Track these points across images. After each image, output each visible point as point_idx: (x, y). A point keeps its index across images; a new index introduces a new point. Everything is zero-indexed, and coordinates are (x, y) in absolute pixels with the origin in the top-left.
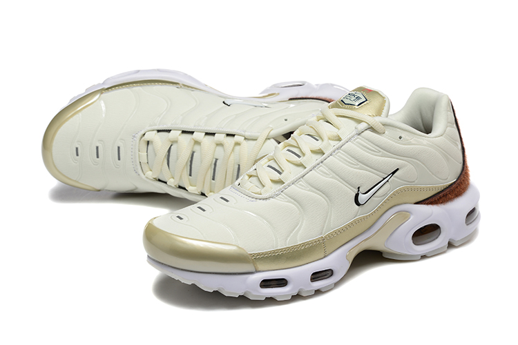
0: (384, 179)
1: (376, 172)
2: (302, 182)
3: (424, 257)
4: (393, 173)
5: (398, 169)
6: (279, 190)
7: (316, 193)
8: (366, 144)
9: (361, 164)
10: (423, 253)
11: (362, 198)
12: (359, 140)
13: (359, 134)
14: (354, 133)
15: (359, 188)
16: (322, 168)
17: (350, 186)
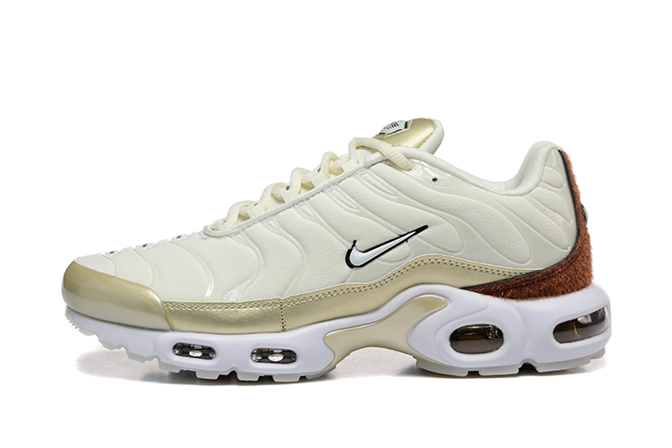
0: (401, 236)
1: (386, 223)
2: (273, 222)
3: (474, 374)
4: (418, 231)
5: (426, 227)
6: (238, 227)
7: (287, 238)
8: (375, 181)
9: (363, 209)
10: (473, 368)
11: (357, 257)
12: (368, 175)
13: (368, 168)
14: (362, 164)
15: (355, 242)
16: (306, 207)
17: (340, 237)
